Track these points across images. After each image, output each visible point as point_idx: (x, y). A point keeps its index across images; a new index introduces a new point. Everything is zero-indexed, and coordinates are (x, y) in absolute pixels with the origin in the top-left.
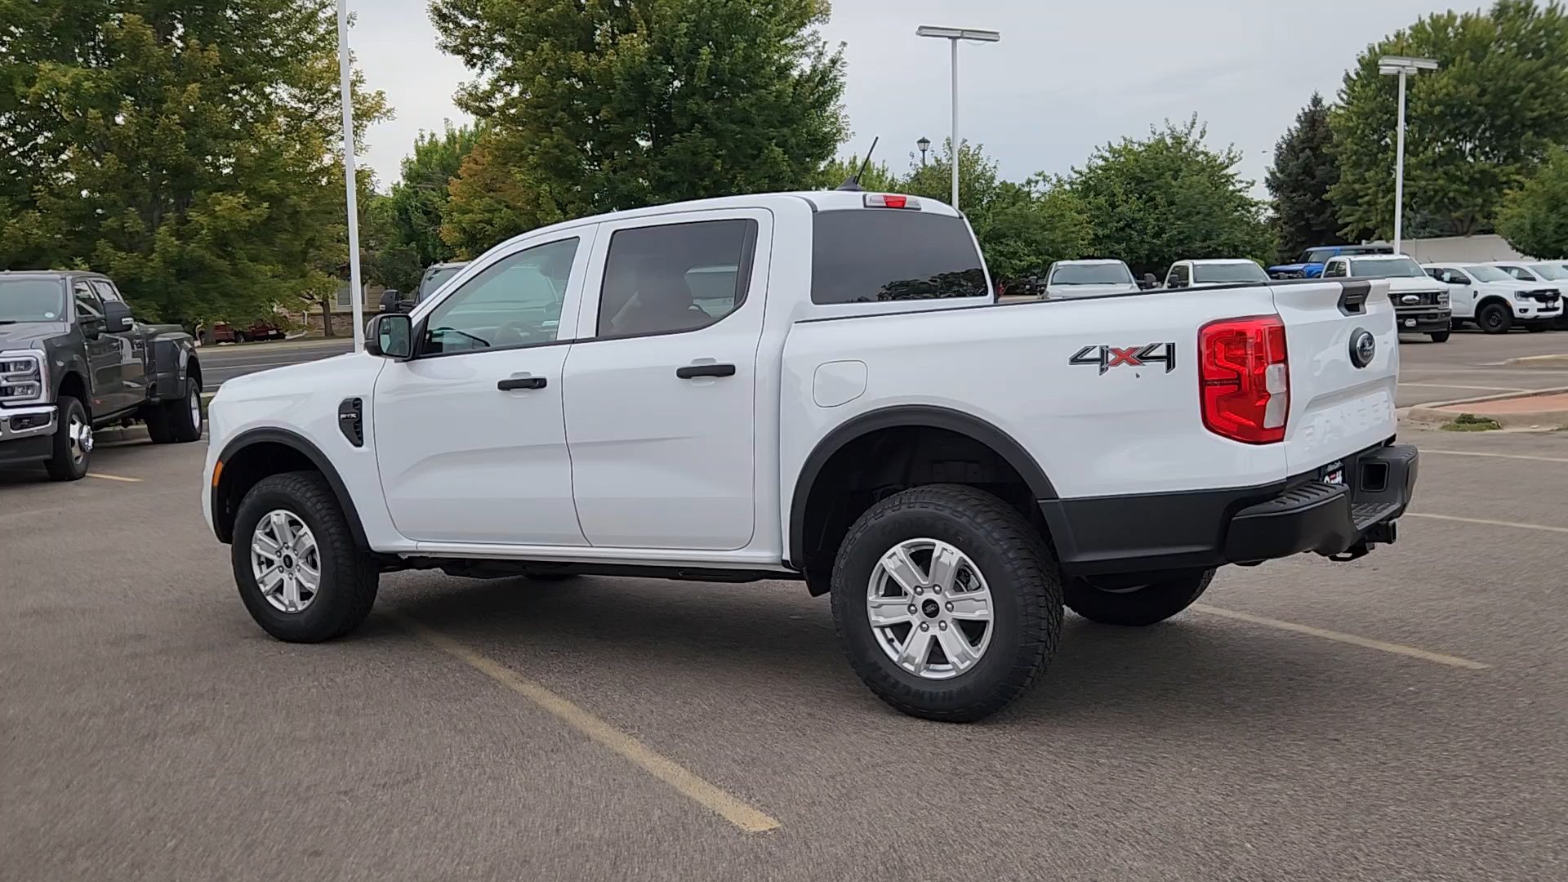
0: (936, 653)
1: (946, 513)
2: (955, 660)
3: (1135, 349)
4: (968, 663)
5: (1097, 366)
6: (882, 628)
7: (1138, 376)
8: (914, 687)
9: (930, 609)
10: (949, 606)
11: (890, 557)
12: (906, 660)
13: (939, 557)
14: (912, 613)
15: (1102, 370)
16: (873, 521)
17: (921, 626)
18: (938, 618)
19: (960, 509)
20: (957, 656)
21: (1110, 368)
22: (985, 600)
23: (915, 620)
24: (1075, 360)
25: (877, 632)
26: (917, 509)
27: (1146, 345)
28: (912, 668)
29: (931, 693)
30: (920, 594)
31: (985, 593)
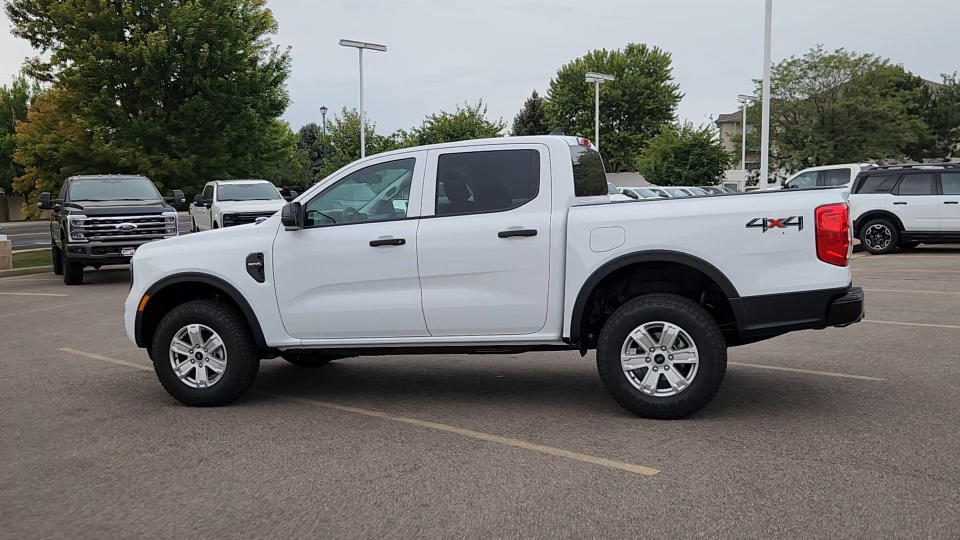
0: (663, 383)
1: (673, 307)
2: (675, 386)
3: (782, 220)
4: (683, 387)
5: (761, 228)
6: (629, 371)
7: (783, 233)
8: (651, 402)
9: (659, 359)
10: (671, 357)
11: (636, 333)
12: (645, 388)
13: (666, 331)
14: (648, 362)
15: (764, 231)
16: (626, 314)
17: (653, 369)
18: (664, 364)
19: (680, 305)
20: (677, 384)
21: (769, 229)
22: (694, 353)
23: (650, 366)
24: (749, 225)
25: (626, 374)
26: (655, 305)
27: (787, 217)
28: (649, 392)
29: (662, 404)
30: (653, 351)
31: (694, 349)
